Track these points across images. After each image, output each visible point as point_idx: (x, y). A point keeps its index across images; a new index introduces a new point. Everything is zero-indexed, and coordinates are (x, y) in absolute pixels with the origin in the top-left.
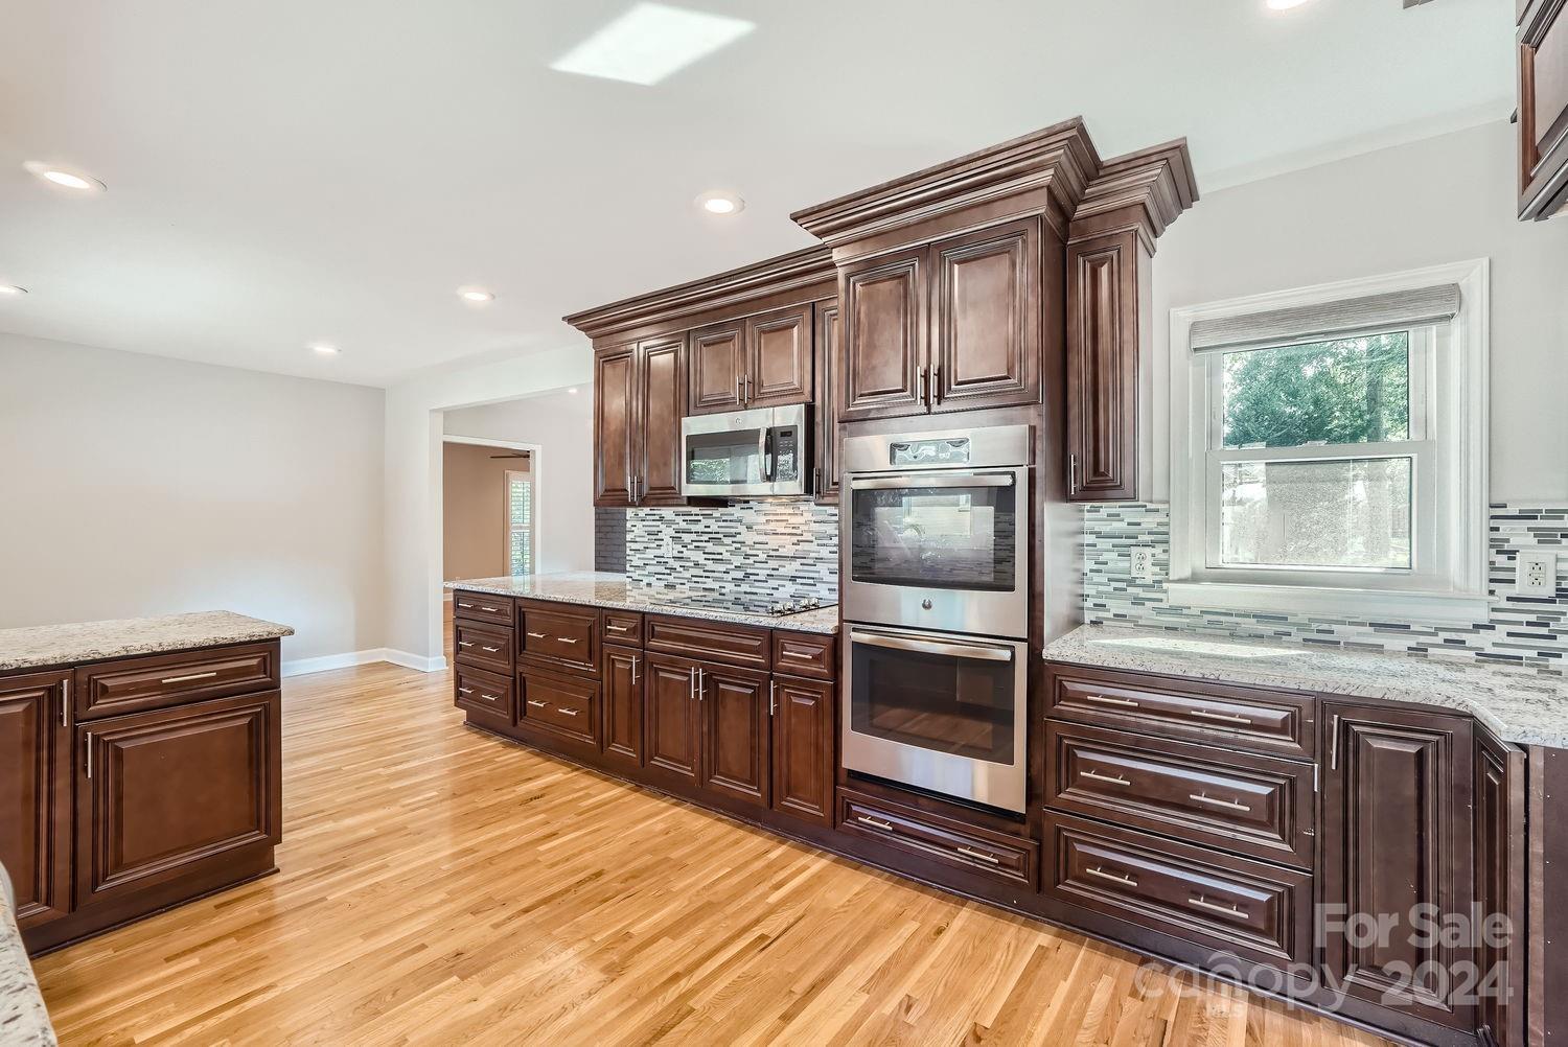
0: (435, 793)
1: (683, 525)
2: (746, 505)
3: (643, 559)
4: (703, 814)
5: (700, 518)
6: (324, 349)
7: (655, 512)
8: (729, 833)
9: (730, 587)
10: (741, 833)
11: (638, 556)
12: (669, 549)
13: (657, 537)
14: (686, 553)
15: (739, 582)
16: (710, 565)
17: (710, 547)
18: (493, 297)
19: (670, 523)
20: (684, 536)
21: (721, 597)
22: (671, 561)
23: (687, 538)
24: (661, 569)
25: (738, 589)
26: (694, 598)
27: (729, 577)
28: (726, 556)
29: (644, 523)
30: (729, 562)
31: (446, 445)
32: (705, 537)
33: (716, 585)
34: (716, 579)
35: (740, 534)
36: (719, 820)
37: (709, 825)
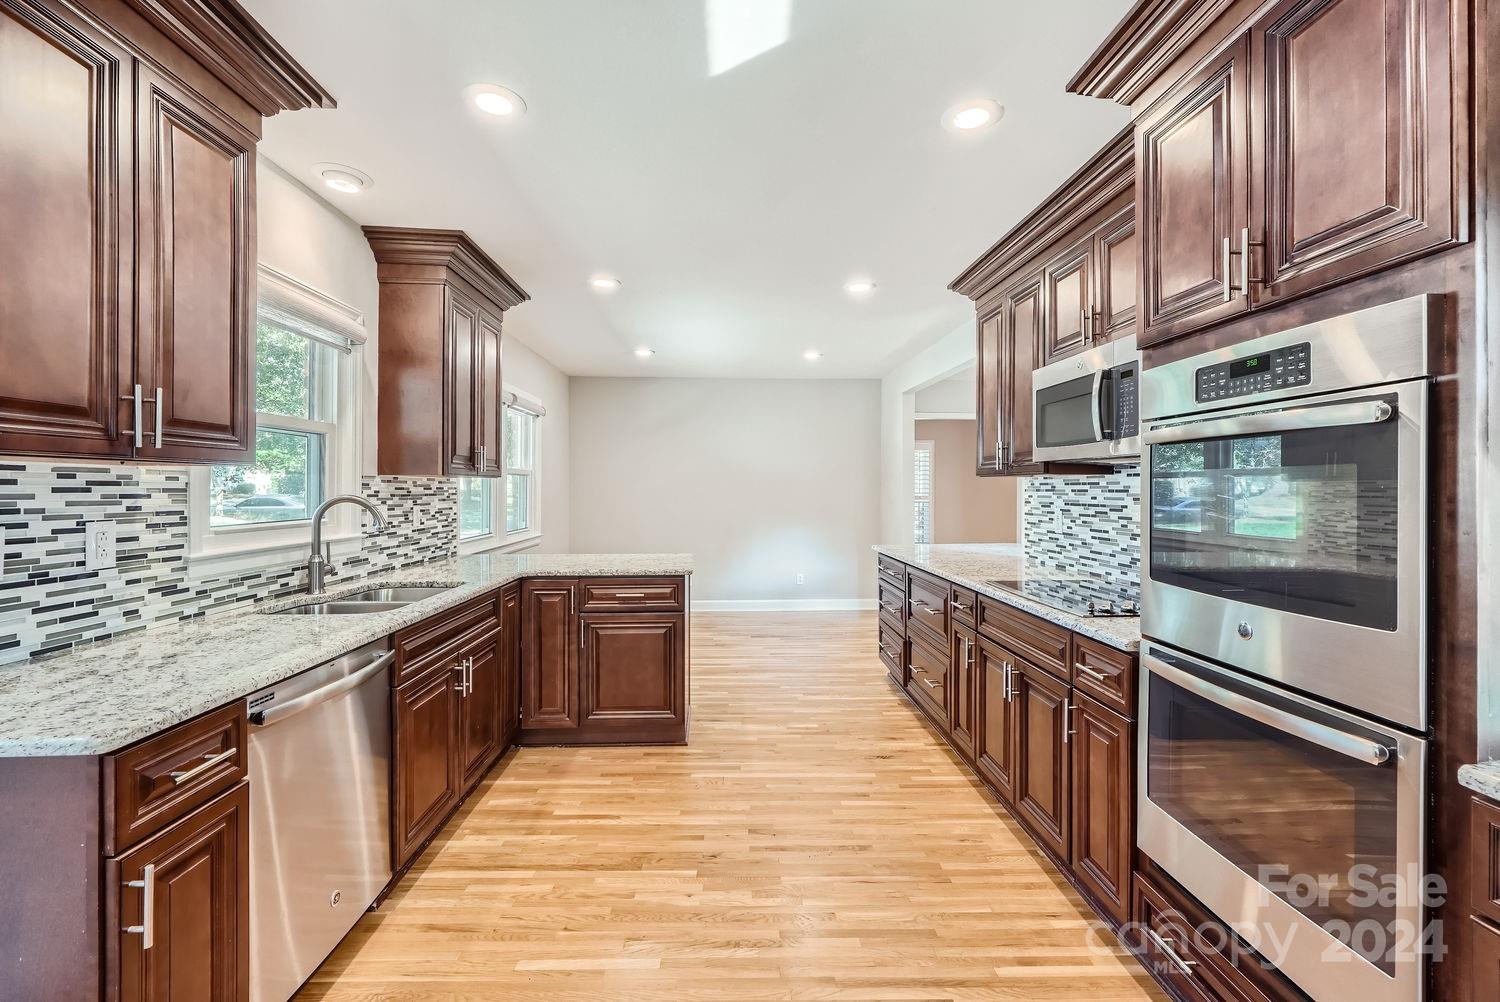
0: (816, 726)
1: (1072, 496)
2: (1132, 471)
3: (1038, 533)
4: (1021, 840)
5: (1087, 487)
6: (812, 356)
7: (1048, 481)
8: (1033, 872)
9: (1116, 574)
10: (1045, 878)
11: (1035, 530)
12: (1060, 524)
13: (1049, 510)
14: (1075, 530)
15: (1126, 569)
16: (1097, 545)
17: (1096, 523)
18: (875, 285)
19: (1060, 494)
20: (1072, 508)
21: (1108, 586)
22: (1061, 537)
23: (1076, 511)
24: (1052, 546)
25: (1124, 577)
26: (1082, 584)
27: (1115, 561)
28: (1112, 534)
29: (1040, 493)
30: (1114, 542)
31: (918, 423)
32: (1092, 511)
33: (1102, 571)
34: (1104, 564)
35: (1126, 507)
36: (1034, 853)
37: (1019, 854)
